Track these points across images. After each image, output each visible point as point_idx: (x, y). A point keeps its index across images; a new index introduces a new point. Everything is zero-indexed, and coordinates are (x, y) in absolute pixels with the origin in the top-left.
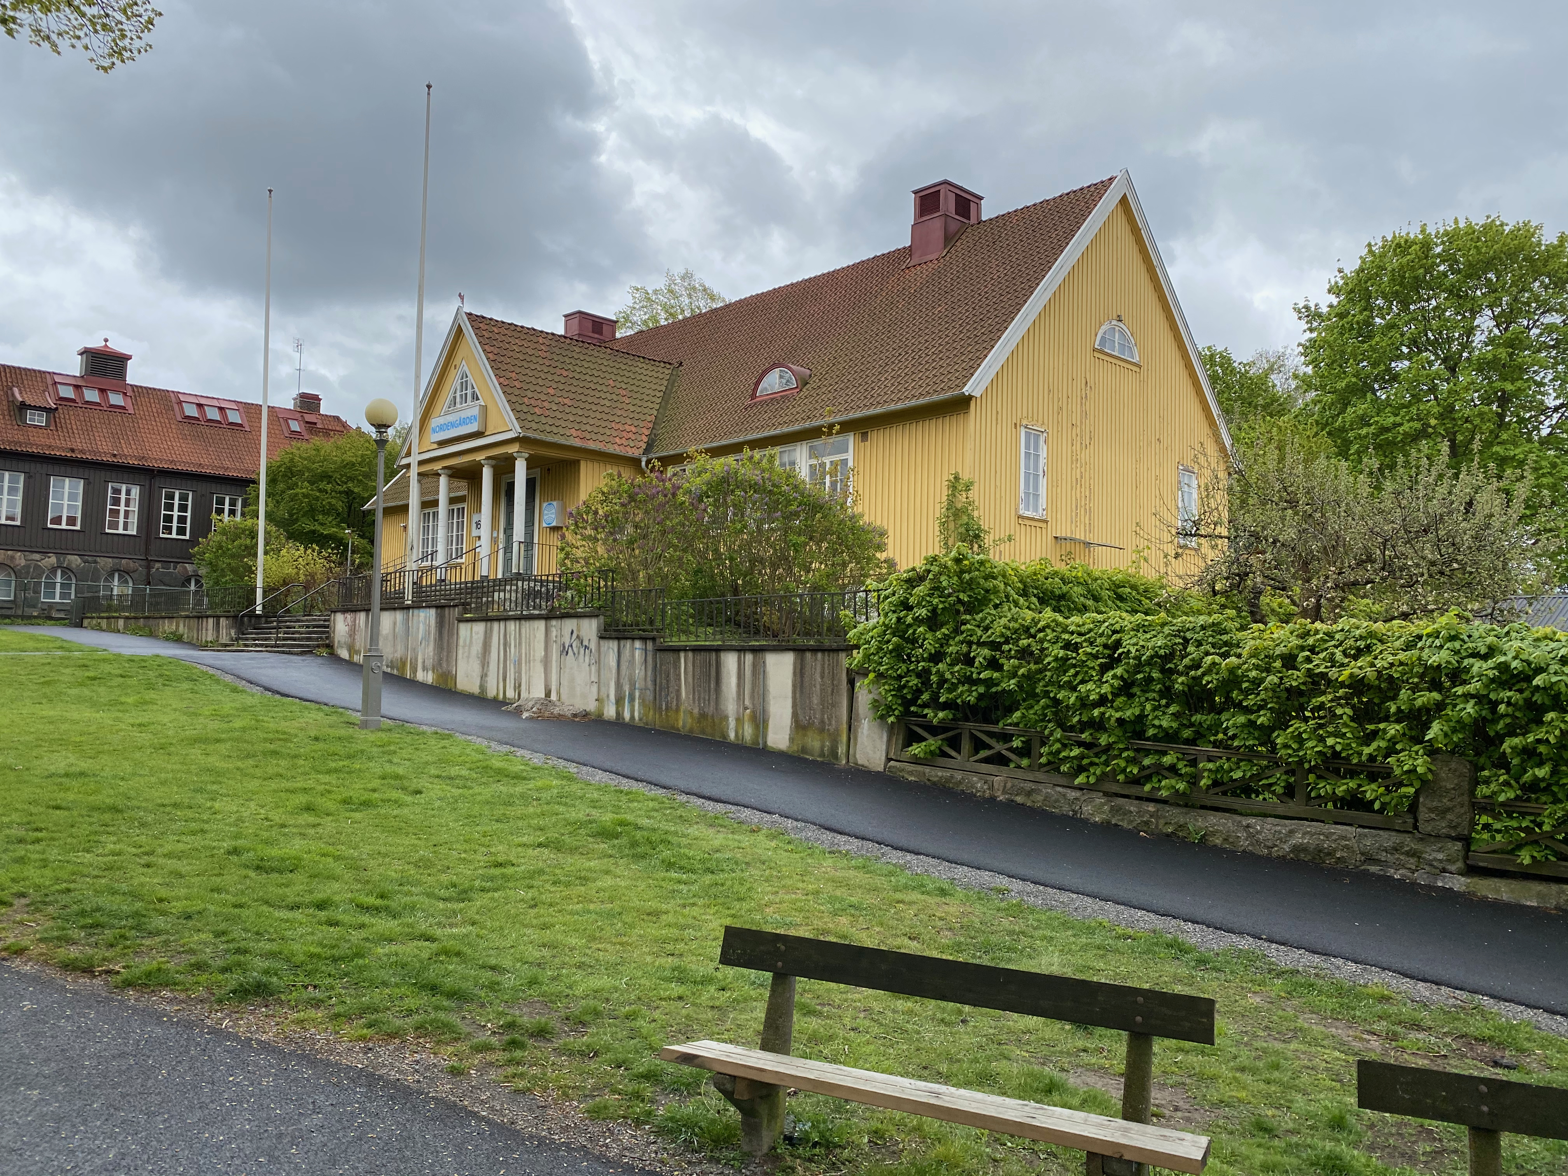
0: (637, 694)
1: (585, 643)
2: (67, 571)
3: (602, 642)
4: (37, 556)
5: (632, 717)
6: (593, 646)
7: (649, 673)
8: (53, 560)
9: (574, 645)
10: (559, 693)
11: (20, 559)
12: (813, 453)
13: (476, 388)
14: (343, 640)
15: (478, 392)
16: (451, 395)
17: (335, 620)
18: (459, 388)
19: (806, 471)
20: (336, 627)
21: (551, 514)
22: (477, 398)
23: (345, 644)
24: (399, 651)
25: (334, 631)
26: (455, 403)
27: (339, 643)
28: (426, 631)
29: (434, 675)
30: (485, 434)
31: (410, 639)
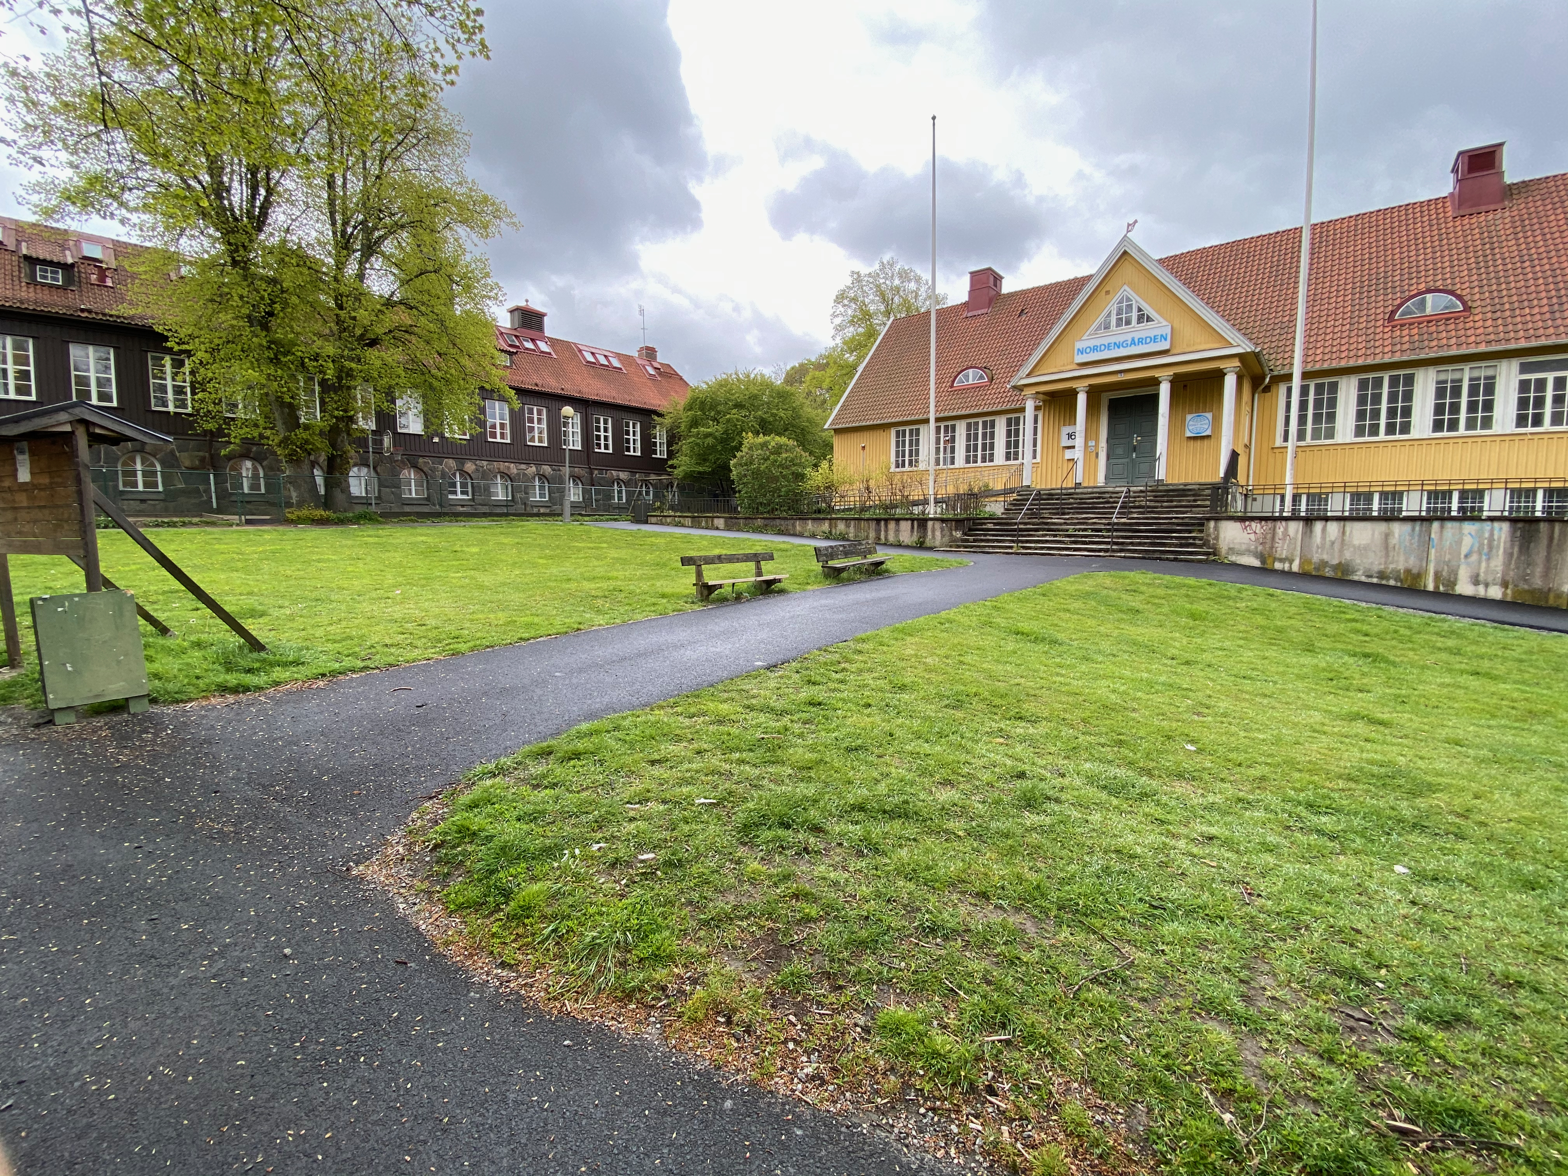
2: (542, 477)
4: (523, 466)
8: (533, 469)
11: (513, 469)
12: (1525, 368)
13: (1148, 310)
14: (1244, 547)
15: (1153, 314)
16: (1101, 319)
17: (1216, 528)
18: (1114, 312)
19: (1515, 385)
20: (1222, 536)
21: (1197, 424)
22: (1149, 319)
23: (1248, 552)
24: (1401, 563)
25: (1217, 538)
26: (1107, 327)
27: (1231, 550)
28: (1481, 545)
29: (1506, 587)
30: (1172, 352)
31: (1433, 551)
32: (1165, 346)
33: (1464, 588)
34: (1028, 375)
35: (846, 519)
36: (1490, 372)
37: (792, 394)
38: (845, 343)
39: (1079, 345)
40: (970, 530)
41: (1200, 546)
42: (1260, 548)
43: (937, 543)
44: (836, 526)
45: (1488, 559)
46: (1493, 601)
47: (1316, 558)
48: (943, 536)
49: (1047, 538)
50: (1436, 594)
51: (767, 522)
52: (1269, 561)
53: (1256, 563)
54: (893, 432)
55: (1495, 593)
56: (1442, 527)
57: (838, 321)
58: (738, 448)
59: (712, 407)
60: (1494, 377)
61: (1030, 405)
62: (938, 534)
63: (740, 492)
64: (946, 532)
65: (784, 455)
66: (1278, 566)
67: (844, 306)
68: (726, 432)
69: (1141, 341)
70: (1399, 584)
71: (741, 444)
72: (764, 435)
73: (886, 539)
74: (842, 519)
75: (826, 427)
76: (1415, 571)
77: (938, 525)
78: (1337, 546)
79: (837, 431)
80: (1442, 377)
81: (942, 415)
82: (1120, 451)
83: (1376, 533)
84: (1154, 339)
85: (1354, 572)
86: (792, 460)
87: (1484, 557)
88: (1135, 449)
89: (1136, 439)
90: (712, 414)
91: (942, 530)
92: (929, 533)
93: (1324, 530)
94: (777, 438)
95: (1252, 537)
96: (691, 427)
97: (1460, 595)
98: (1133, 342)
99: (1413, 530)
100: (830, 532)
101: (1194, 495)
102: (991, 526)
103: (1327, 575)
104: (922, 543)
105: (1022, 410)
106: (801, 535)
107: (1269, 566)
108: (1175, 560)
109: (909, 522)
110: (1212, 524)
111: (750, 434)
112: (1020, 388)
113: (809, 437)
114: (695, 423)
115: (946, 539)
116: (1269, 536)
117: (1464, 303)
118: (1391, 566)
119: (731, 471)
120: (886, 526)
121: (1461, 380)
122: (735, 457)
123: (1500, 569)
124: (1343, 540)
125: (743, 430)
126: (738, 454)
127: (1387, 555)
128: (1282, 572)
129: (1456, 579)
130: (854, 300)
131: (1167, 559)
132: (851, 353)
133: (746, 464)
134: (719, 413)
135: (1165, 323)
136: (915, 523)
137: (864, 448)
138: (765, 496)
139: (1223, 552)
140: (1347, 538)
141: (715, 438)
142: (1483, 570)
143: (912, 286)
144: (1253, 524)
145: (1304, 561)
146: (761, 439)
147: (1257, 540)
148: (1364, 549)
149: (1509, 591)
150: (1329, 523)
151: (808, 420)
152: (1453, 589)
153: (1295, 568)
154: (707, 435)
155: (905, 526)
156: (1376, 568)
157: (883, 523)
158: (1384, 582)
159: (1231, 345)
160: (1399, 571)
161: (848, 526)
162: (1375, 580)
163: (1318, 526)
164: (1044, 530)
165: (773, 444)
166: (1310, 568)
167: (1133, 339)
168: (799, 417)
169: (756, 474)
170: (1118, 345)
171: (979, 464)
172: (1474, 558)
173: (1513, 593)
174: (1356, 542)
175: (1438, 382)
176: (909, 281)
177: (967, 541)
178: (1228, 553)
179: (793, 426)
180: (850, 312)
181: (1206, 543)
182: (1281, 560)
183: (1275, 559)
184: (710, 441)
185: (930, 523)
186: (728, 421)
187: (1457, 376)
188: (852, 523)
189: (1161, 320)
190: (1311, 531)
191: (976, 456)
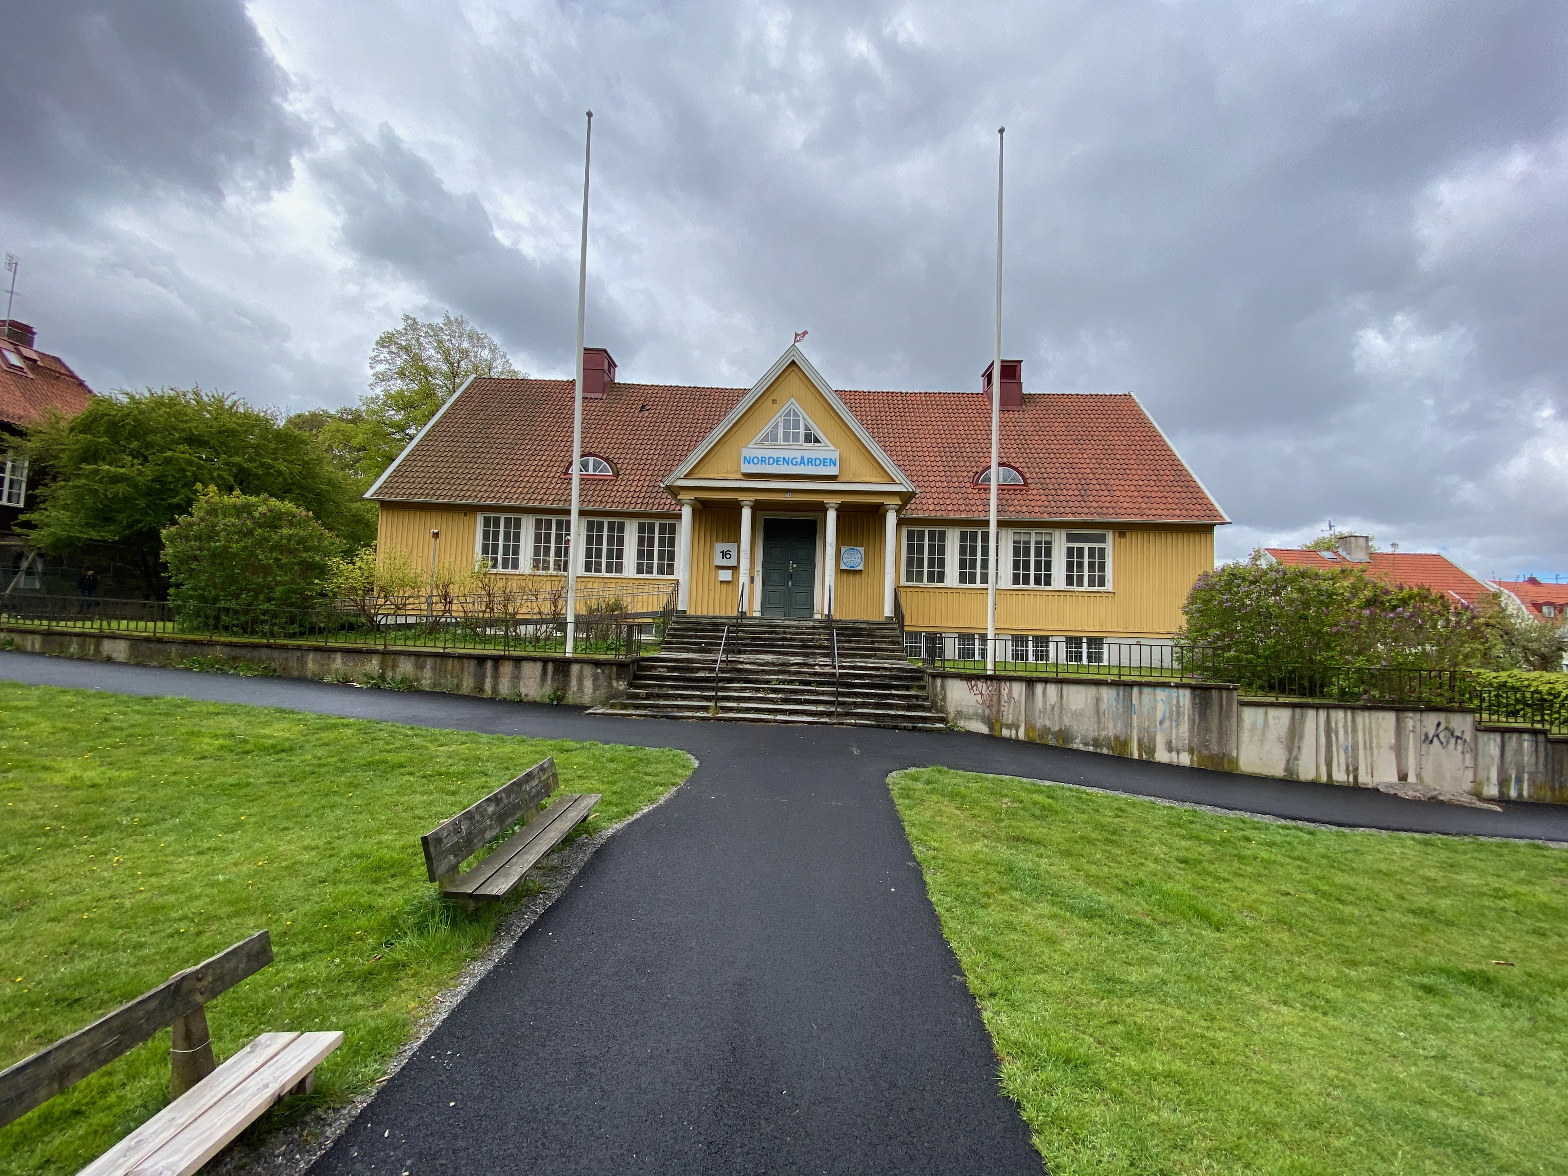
0: (1526, 776)
1: (1458, 733)
3: (1480, 734)
5: (1520, 795)
6: (1468, 736)
7: (1542, 759)
9: (1441, 736)
10: (1419, 776)
12: (1070, 538)
13: (817, 431)
14: (972, 710)
15: (821, 436)
16: (767, 428)
17: (943, 687)
18: (781, 424)
19: (1064, 551)
20: (949, 696)
21: (854, 558)
22: (817, 441)
23: (976, 716)
24: (1111, 729)
25: (944, 699)
26: (775, 438)
27: (959, 713)
28: (1171, 711)
29: (1193, 754)
30: (840, 479)
31: (1135, 717)
32: (833, 471)
33: (1162, 756)
34: (687, 477)
35: (418, 655)
36: (1048, 538)
37: (302, 442)
38: (389, 396)
39: (745, 453)
40: (637, 677)
41: (928, 709)
42: (987, 712)
43: (587, 699)
44: (394, 667)
45: (1177, 726)
46: (1184, 767)
47: (1039, 724)
48: (596, 688)
49: (747, 694)
50: (1140, 762)
51: (237, 652)
52: (997, 727)
53: (984, 729)
54: (480, 519)
55: (1185, 759)
56: (1141, 693)
57: (381, 368)
58: (185, 508)
59: (133, 435)
60: (1050, 543)
61: (686, 512)
62: (588, 684)
63: (178, 586)
64: (602, 682)
65: (286, 531)
66: (1005, 733)
67: (391, 352)
68: (159, 479)
69: (810, 461)
70: (1111, 753)
71: (190, 503)
72: (244, 492)
73: (495, 689)
74: (410, 654)
75: (367, 495)
76: (1122, 738)
77: (588, 670)
78: (1057, 710)
79: (387, 505)
80: (1017, 538)
81: (590, 508)
82: (776, 577)
83: (1089, 697)
84: (824, 462)
85: (1072, 740)
86: (302, 541)
87: (1174, 724)
88: (791, 577)
89: (792, 566)
90: (135, 444)
91: (595, 678)
92: (574, 683)
93: (1044, 692)
94: (274, 502)
95: (979, 698)
96: (84, 460)
97: (1159, 763)
98: (802, 461)
99: (1118, 695)
100: (382, 677)
101: (868, 636)
102: (663, 672)
103: (1050, 743)
104: (560, 699)
105: (679, 517)
106: (316, 681)
107: (996, 734)
108: (914, 729)
109: (539, 665)
110: (939, 682)
111: (212, 488)
112: (673, 491)
113: (331, 507)
114: (91, 455)
115: (602, 693)
116: (995, 699)
117: (1024, 479)
118: (1104, 733)
119: (162, 546)
120: (496, 669)
121: (1029, 543)
122: (174, 522)
123: (1186, 735)
124: (1061, 704)
125: (196, 479)
126: (182, 519)
127: (1099, 722)
128: (1009, 740)
129: (1155, 746)
130: (407, 349)
131: (905, 728)
132: (398, 411)
133: (199, 538)
134: (149, 445)
135: (832, 447)
136: (550, 667)
137: (436, 535)
138: (237, 596)
139: (951, 717)
140: (1064, 702)
141: (135, 486)
142: (1174, 737)
143: (486, 354)
144: (979, 684)
145: (1030, 727)
146: (237, 498)
147: (984, 702)
148: (1078, 715)
149: (1195, 758)
150: (1048, 686)
151: (330, 482)
152: (1153, 757)
153: (1022, 735)
154: (115, 479)
155: (531, 671)
156: (1091, 735)
157: (489, 664)
158: (1098, 751)
159: (893, 482)
160: (1109, 738)
161: (420, 667)
162: (1091, 749)
163: (1039, 688)
164: (739, 680)
165: (263, 509)
166: (1034, 735)
167: (802, 458)
168: (315, 476)
169: (220, 557)
170: (787, 461)
171: (604, 573)
172: (1167, 724)
173: (1198, 759)
174: (1073, 707)
175: (1015, 542)
176: (483, 347)
177: (636, 696)
178: (955, 718)
179: (301, 487)
180: (399, 362)
181: (933, 707)
182: (1009, 727)
183: (1002, 725)
184: (122, 489)
185: (575, 668)
186: (168, 461)
187: (1026, 538)
188: (430, 662)
189: (828, 443)
190: (1033, 694)
191: (599, 564)
